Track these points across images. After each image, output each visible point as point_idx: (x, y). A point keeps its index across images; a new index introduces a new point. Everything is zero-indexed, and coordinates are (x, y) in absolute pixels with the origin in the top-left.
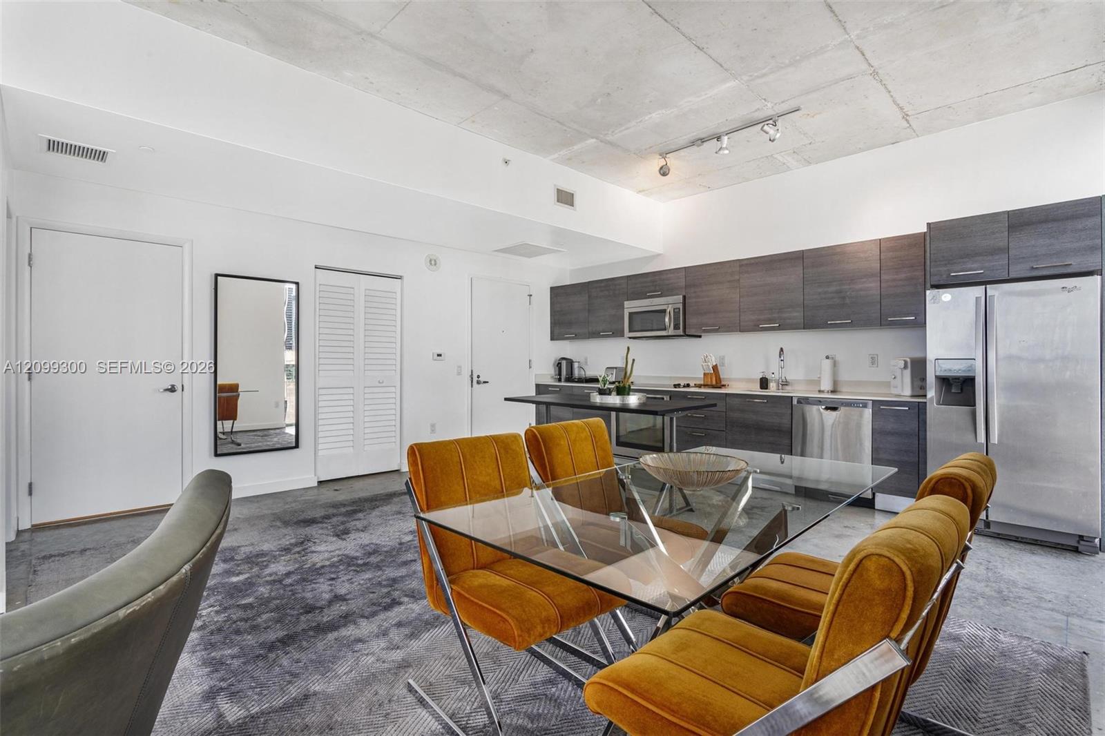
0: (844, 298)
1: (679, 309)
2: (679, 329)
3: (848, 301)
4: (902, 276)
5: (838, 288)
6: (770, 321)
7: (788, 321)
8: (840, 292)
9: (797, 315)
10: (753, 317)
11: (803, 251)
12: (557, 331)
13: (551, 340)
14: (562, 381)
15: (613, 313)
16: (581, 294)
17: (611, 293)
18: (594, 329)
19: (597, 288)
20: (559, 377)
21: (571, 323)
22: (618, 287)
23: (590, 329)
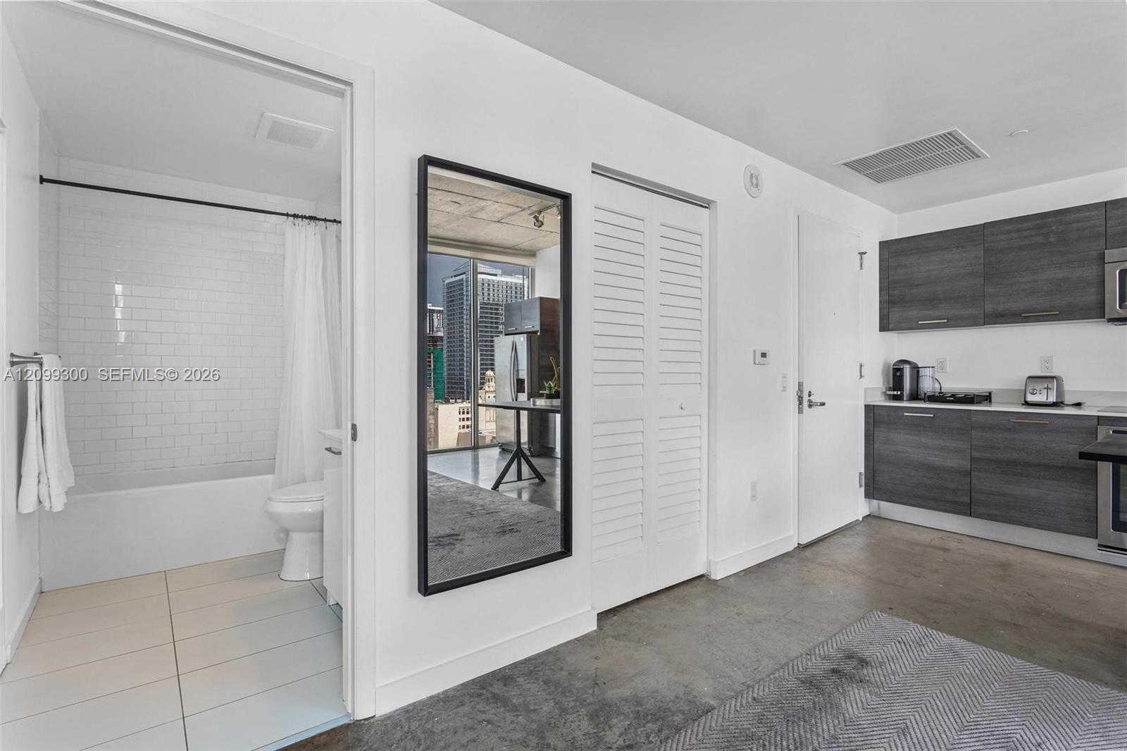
12: (895, 314)
13: (880, 331)
14: (903, 400)
15: (1060, 276)
16: (962, 247)
17: (1052, 238)
18: (1001, 308)
19: (1009, 232)
20: (899, 393)
21: (934, 300)
22: (1075, 226)
23: (989, 307)
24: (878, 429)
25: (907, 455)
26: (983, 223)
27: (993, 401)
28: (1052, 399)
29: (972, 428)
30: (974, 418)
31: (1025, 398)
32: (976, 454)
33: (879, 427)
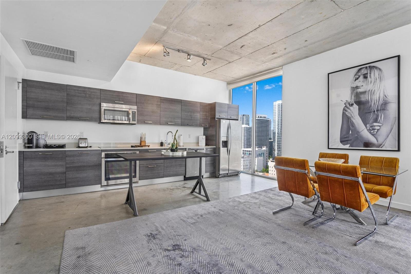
0: (192, 117)
1: (135, 112)
2: (135, 121)
3: (193, 118)
4: (204, 114)
5: (190, 114)
6: (171, 122)
7: (176, 123)
8: (191, 115)
9: (179, 121)
10: (165, 120)
11: (181, 100)
12: (30, 112)
13: (22, 118)
14: (33, 148)
15: (89, 108)
16: (59, 91)
17: (87, 96)
18: (72, 115)
19: (75, 90)
20: (32, 145)
21: (48, 108)
22: (93, 93)
23: (68, 114)
24: (26, 161)
25: (40, 170)
26: (66, 84)
27: (66, 147)
28: (86, 146)
29: (66, 156)
30: (67, 153)
31: (79, 145)
32: (67, 166)
33: (26, 160)
